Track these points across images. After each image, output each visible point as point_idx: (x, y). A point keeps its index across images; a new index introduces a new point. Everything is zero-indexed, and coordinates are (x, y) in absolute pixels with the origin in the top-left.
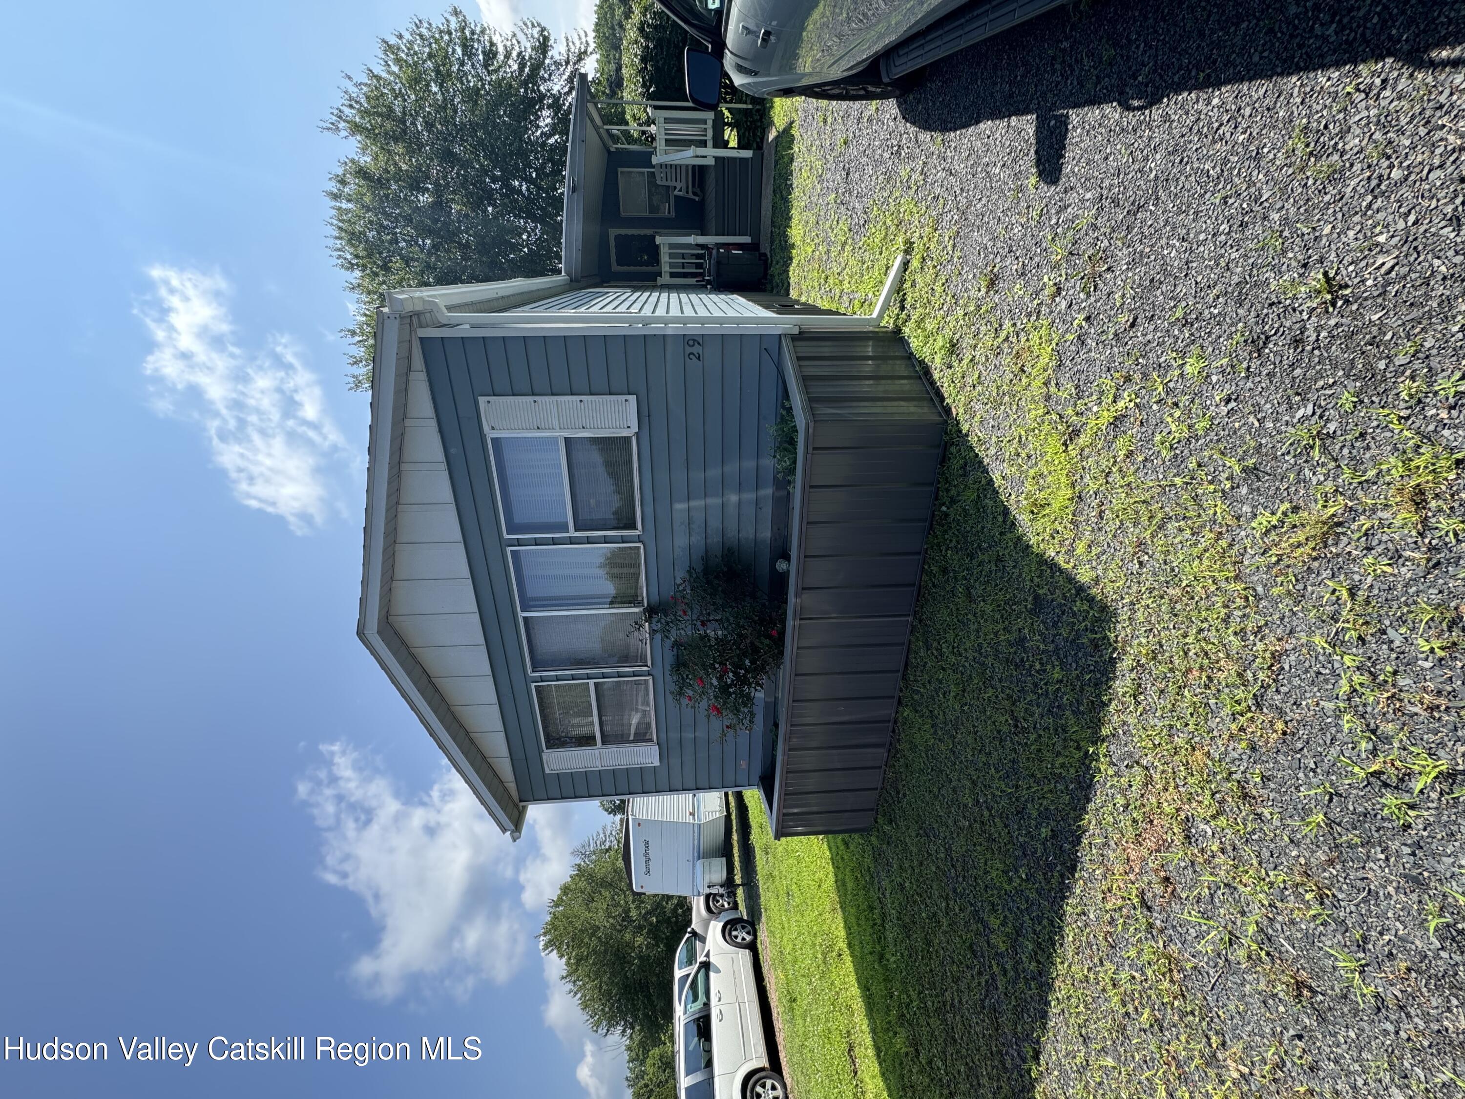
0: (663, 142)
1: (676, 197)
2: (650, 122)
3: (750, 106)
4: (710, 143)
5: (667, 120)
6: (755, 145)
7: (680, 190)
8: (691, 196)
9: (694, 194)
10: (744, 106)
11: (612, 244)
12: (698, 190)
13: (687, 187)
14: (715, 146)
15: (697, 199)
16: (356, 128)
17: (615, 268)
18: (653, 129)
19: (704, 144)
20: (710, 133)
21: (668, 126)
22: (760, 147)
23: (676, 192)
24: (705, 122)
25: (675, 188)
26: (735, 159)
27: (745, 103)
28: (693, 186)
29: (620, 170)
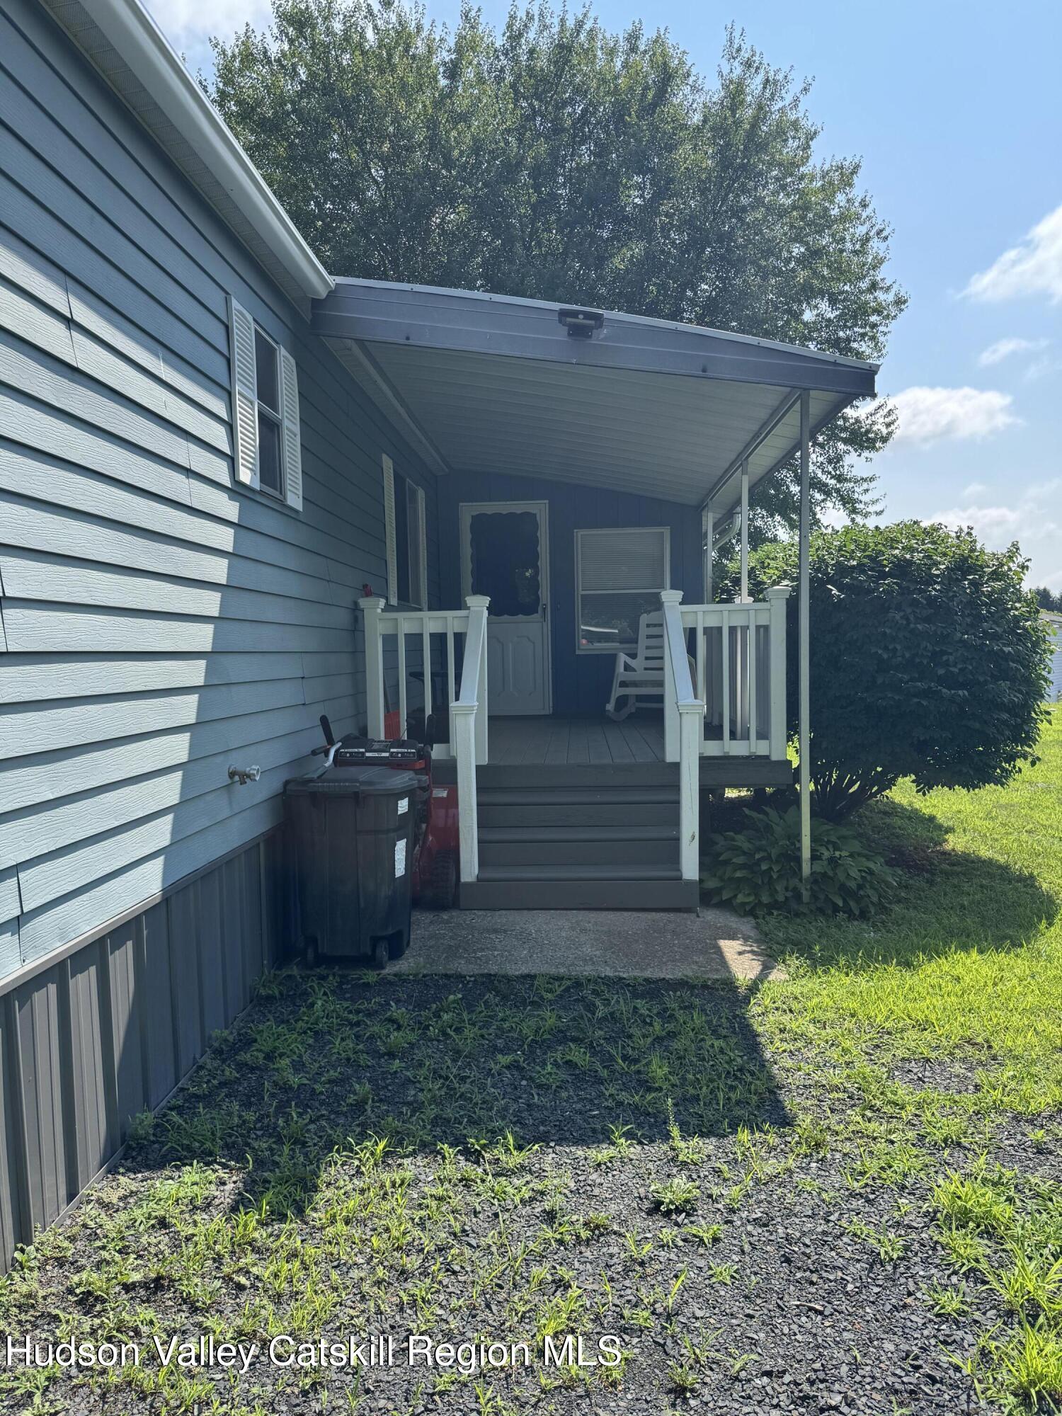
0: (712, 622)
1: (613, 658)
2: (757, 590)
3: (806, 869)
4: (713, 749)
5: (763, 631)
6: (712, 884)
7: (627, 667)
8: (617, 692)
9: (622, 701)
10: (806, 853)
11: (518, 507)
12: (632, 707)
13: (635, 684)
14: (706, 763)
15: (610, 707)
16: (735, 94)
17: (468, 511)
18: (744, 599)
19: (712, 730)
20: (737, 748)
21: (751, 634)
22: (707, 897)
23: (622, 658)
24: (763, 735)
25: (633, 656)
26: (676, 821)
27: (815, 857)
28: (640, 698)
29: (666, 531)
